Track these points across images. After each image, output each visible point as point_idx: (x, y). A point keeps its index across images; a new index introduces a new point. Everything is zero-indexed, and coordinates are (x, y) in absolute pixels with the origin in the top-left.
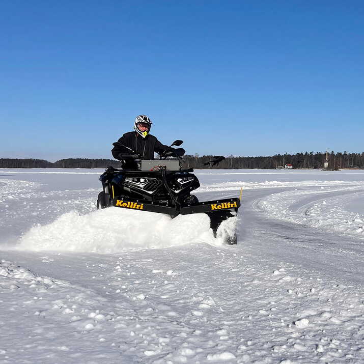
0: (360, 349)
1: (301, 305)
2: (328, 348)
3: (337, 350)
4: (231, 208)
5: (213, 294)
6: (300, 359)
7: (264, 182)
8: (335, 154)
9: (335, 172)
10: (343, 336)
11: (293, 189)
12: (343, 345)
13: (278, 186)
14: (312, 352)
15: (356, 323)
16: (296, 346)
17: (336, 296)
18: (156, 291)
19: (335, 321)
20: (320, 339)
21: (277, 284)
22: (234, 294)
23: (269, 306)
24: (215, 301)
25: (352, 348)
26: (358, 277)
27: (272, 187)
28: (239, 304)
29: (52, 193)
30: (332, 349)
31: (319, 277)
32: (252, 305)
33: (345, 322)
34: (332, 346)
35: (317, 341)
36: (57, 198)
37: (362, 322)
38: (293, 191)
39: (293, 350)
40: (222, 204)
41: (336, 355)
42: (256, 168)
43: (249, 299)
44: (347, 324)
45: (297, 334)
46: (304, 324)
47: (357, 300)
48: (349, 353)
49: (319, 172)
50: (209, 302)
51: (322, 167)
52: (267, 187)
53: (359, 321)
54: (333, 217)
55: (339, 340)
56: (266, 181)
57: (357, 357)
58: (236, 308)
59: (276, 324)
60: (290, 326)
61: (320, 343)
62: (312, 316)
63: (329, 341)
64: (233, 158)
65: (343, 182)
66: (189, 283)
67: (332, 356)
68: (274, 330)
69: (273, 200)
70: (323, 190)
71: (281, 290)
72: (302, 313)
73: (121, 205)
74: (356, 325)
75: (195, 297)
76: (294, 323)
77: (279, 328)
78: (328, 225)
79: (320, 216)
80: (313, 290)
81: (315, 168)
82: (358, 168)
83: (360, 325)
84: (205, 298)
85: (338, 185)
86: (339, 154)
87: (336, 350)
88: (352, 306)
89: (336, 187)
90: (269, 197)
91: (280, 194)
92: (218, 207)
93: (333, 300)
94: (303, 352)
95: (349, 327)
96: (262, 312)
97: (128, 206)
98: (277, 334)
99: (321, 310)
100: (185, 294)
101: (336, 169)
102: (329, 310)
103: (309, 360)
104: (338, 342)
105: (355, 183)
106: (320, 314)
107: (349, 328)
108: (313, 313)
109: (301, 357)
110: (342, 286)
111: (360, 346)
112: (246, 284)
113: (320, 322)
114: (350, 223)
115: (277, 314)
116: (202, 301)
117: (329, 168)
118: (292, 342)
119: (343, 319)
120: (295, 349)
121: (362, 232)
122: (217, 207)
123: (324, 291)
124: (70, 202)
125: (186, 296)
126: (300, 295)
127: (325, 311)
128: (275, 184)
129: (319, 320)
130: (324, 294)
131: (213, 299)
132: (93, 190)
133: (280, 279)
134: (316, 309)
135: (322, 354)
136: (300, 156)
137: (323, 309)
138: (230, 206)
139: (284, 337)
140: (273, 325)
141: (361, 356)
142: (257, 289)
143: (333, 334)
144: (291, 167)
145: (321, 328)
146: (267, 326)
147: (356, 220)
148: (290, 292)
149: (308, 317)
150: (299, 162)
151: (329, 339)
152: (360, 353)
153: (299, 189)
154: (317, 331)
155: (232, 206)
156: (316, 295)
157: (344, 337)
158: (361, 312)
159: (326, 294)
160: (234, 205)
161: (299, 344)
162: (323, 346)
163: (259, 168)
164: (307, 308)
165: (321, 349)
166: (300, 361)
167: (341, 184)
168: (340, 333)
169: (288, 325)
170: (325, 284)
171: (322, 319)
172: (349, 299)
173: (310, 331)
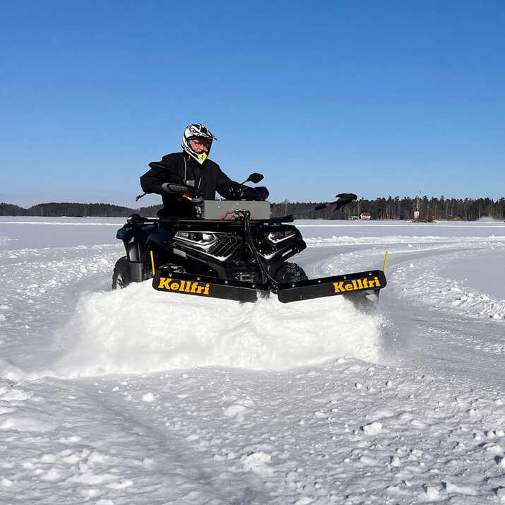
0: (449, 461)
1: (372, 403)
2: (406, 460)
3: (419, 463)
4: (369, 289)
5: (252, 392)
6: (368, 476)
7: (331, 237)
8: (429, 199)
9: (428, 225)
10: (427, 444)
11: (369, 247)
12: (427, 456)
13: (350, 243)
14: (384, 467)
15: (446, 427)
16: (363, 459)
17: (420, 391)
18: (171, 388)
19: (418, 424)
20: (397, 450)
21: (341, 376)
22: (282, 391)
23: (328, 406)
24: (254, 401)
25: (439, 461)
26: (452, 365)
27: (342, 244)
28: (287, 404)
29: (24, 252)
30: (411, 462)
31: (399, 366)
32: (305, 405)
33: (430, 425)
34: (412, 458)
35: (391, 451)
36: (32, 259)
37: (454, 425)
38: (369, 250)
39: (358, 465)
40: (354, 282)
41: (417, 470)
42: (320, 218)
43: (302, 397)
44: (433, 428)
45: (366, 442)
46: (375, 429)
47: (448, 396)
48: (434, 467)
49: (407, 224)
50: (245, 402)
51: (411, 217)
52: (334, 245)
53: (449, 425)
54: (422, 285)
55: (422, 449)
56: (334, 237)
57: (445, 472)
58: (283, 410)
59: (338, 430)
60: (356, 433)
61: (396, 455)
62: (387, 418)
63: (408, 451)
64: (289, 204)
65: (438, 238)
66: (218, 376)
67: (412, 472)
68: (334, 438)
69: (342, 262)
70: (410, 249)
71: (346, 384)
72: (374, 415)
73: (168, 287)
74: (446, 429)
75: (227, 395)
76: (362, 428)
77: (340, 435)
78: (415, 296)
79: (404, 284)
80: (390, 384)
81: (402, 219)
82: (458, 220)
83: (452, 429)
84: (240, 397)
85: (431, 241)
86: (434, 200)
87: (417, 464)
88: (441, 404)
89: (429, 244)
90: (336, 258)
91: (351, 254)
92: (347, 286)
93: (416, 396)
94: (371, 467)
95: (437, 432)
96: (319, 415)
97: (182, 289)
98: (339, 444)
99: (399, 410)
100: (211, 392)
101: (430, 221)
102: (410, 410)
103: (380, 477)
104: (420, 453)
105: (455, 239)
106: (398, 415)
107: (436, 434)
108: (388, 414)
109: (369, 474)
110: (429, 378)
111: (449, 457)
112: (298, 376)
113: (397, 427)
114: (444, 293)
115: (341, 416)
116: (235, 401)
117: (420, 219)
118: (358, 455)
119: (428, 421)
120: (361, 463)
121: (460, 305)
122: (344, 286)
123: (403, 384)
124: (50, 264)
125: (213, 395)
126: (372, 390)
127: (405, 412)
128: (346, 240)
129: (396, 424)
130: (405, 388)
131: (252, 399)
132: (85, 247)
133: (346, 369)
134: (392, 409)
135: (397, 469)
136: (381, 202)
137: (403, 409)
138: (368, 284)
139: (347, 448)
140: (334, 432)
141: (450, 471)
142: (315, 382)
143: (414, 443)
144: (369, 217)
145: (399, 434)
146: (324, 433)
147: (452, 289)
148: (359, 386)
149: (381, 420)
150: (379, 210)
151: (408, 449)
152: (449, 467)
153: (379, 247)
154: (393, 439)
155: (371, 285)
156: (393, 390)
157: (428, 446)
158: (453, 412)
159: (407, 389)
160: (374, 284)
161: (368, 456)
162: (400, 458)
163: (324, 218)
164: (380, 407)
165: (396, 463)
166: (368, 479)
167: (435, 241)
168: (423, 440)
169: (354, 431)
170: (406, 374)
171: (401, 422)
172: (437, 395)
173: (383, 439)
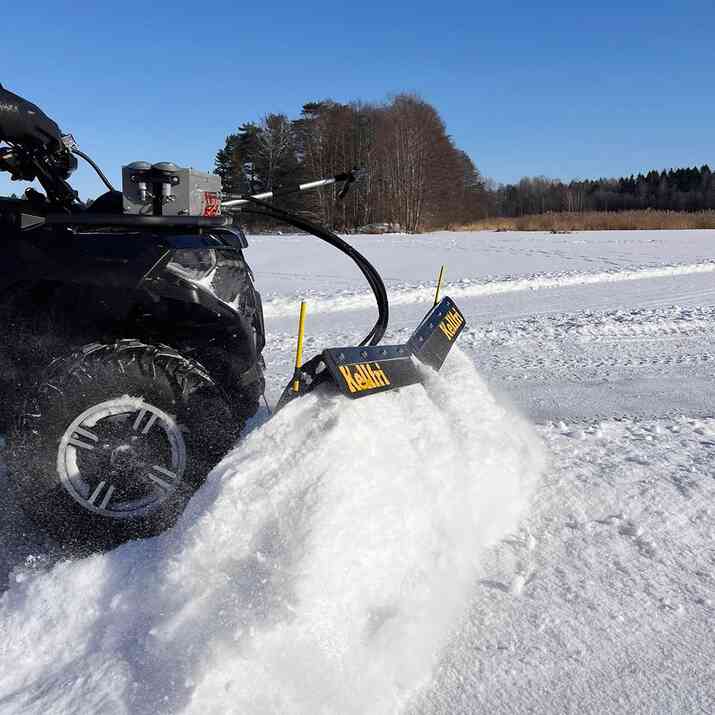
73: (358, 387)
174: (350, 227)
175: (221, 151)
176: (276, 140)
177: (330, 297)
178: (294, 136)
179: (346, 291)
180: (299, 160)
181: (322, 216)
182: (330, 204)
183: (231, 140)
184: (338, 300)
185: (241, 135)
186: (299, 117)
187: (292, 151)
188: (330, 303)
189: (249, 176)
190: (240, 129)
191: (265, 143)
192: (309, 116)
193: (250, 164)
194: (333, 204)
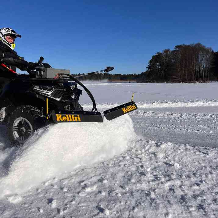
40: (128, 107)
73: (61, 120)
97: (68, 120)
160: (134, 108)
174: (188, 81)
175: (150, 60)
176: (166, 57)
177: (186, 102)
178: (172, 55)
179: (191, 101)
180: (173, 62)
181: (179, 78)
182: (182, 74)
183: (153, 57)
184: (188, 103)
185: (156, 55)
186: (174, 50)
187: (171, 59)
188: (186, 104)
189: (158, 67)
190: (156, 54)
191: (163, 57)
192: (177, 49)
193: (158, 63)
194: (183, 74)
